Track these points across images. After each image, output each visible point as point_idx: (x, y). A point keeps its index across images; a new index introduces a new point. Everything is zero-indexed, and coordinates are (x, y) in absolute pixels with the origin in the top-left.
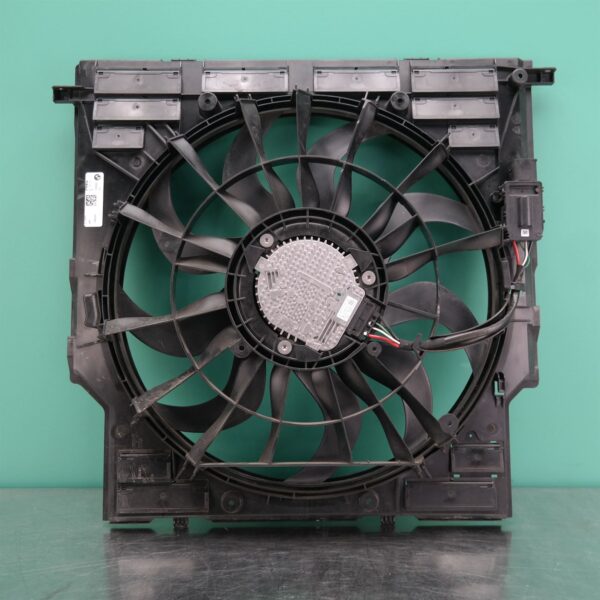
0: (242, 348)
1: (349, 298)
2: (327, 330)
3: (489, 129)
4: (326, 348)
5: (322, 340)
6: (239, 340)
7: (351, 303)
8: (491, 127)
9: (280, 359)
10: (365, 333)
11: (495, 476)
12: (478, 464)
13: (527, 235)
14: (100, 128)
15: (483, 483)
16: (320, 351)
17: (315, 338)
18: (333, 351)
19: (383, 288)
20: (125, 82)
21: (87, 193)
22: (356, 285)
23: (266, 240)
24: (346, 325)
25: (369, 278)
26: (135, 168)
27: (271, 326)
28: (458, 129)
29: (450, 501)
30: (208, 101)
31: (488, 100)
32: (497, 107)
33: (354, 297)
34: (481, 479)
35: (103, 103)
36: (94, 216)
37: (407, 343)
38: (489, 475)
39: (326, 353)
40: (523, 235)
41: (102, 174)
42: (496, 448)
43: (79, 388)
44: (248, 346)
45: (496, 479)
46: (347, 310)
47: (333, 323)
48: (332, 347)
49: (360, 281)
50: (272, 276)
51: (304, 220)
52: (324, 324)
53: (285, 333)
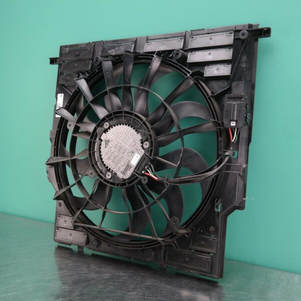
1: (136, 154)
2: (126, 169)
3: (226, 65)
4: (124, 178)
5: (124, 174)
7: (137, 157)
8: (228, 64)
9: (106, 181)
10: (143, 172)
11: (212, 254)
12: (202, 246)
13: (234, 125)
15: (204, 257)
16: (123, 179)
17: (121, 172)
18: (128, 179)
21: (58, 103)
22: (141, 148)
23: (106, 125)
24: (135, 167)
25: (146, 145)
27: (105, 165)
28: (210, 67)
29: (186, 262)
31: (227, 50)
32: (232, 53)
33: (139, 154)
34: (204, 254)
37: (161, 179)
38: (209, 253)
39: (124, 180)
40: (232, 125)
41: (63, 95)
42: (214, 240)
45: (212, 256)
46: (135, 160)
47: (128, 166)
48: (128, 177)
49: (142, 146)
50: (107, 142)
51: (122, 116)
52: (125, 166)
53: (110, 169)
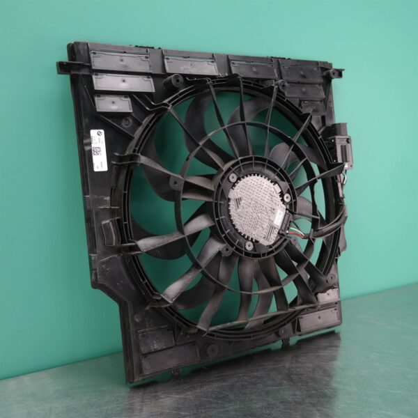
0: (227, 250)
1: (279, 211)
2: (270, 233)
4: (271, 243)
5: (268, 239)
6: (225, 245)
7: (280, 214)
8: (320, 103)
9: (247, 254)
10: (287, 232)
13: (347, 167)
14: (99, 96)
16: (267, 246)
17: (264, 238)
18: (274, 244)
19: (295, 203)
20: (113, 62)
21: (93, 145)
22: (281, 203)
23: (233, 178)
24: (279, 228)
25: (287, 198)
26: (126, 127)
27: (240, 233)
30: (178, 81)
32: (323, 91)
33: (281, 210)
34: (331, 306)
35: (99, 76)
36: (100, 163)
39: (270, 247)
41: (102, 131)
43: (99, 292)
44: (230, 248)
46: (278, 219)
47: (272, 227)
48: (273, 242)
49: (283, 200)
50: (238, 201)
51: (251, 164)
52: (268, 229)
53: (248, 237)
